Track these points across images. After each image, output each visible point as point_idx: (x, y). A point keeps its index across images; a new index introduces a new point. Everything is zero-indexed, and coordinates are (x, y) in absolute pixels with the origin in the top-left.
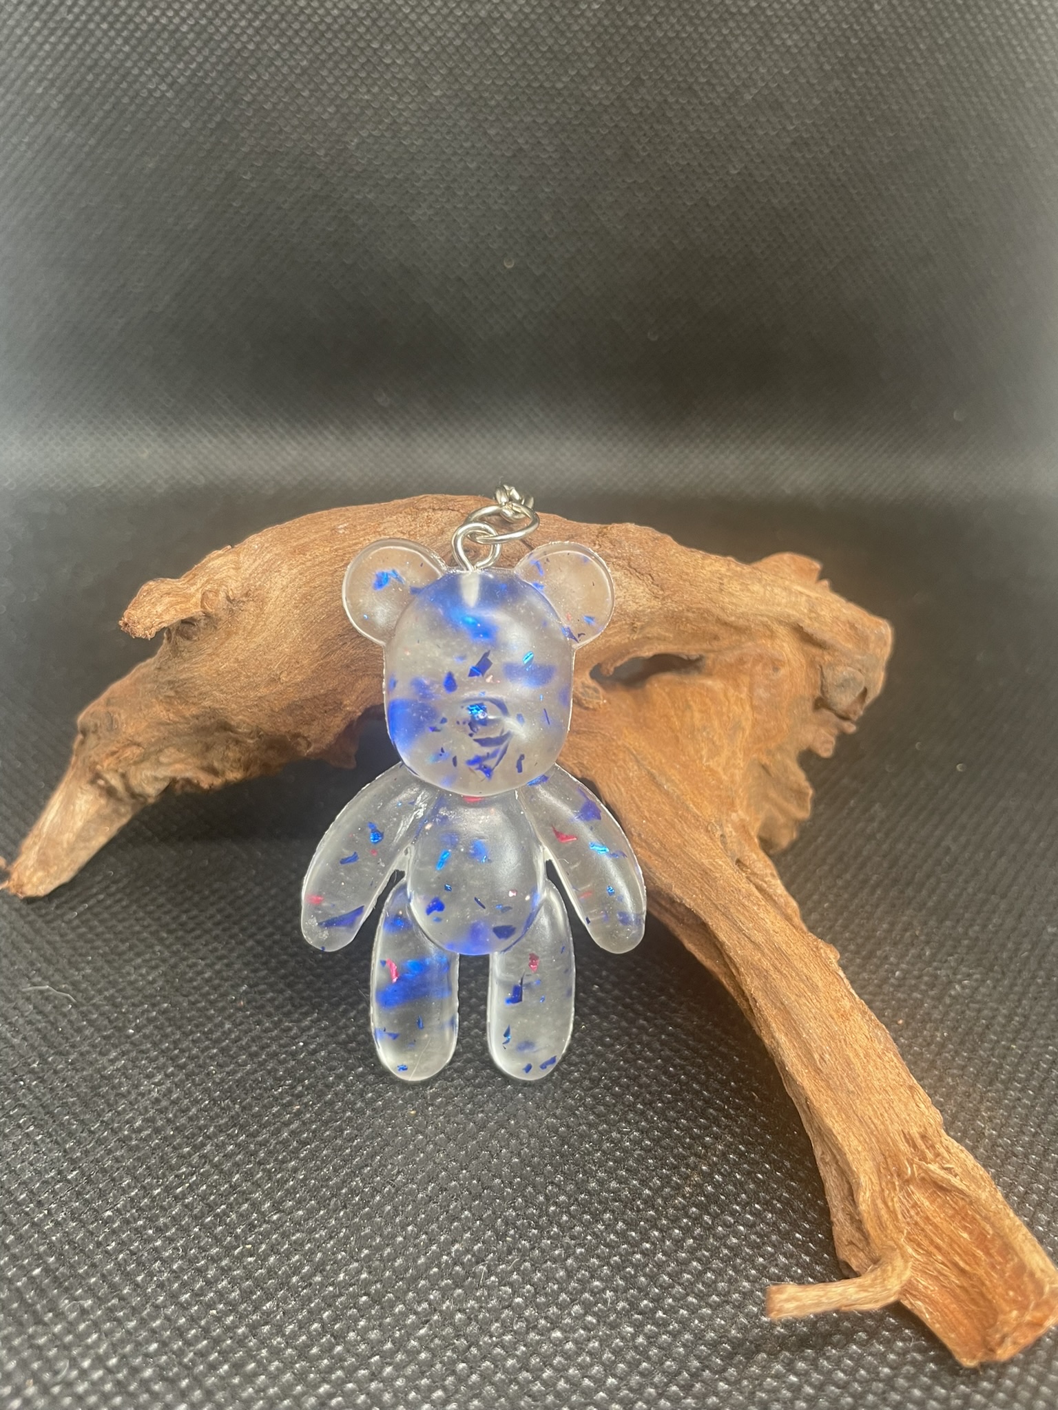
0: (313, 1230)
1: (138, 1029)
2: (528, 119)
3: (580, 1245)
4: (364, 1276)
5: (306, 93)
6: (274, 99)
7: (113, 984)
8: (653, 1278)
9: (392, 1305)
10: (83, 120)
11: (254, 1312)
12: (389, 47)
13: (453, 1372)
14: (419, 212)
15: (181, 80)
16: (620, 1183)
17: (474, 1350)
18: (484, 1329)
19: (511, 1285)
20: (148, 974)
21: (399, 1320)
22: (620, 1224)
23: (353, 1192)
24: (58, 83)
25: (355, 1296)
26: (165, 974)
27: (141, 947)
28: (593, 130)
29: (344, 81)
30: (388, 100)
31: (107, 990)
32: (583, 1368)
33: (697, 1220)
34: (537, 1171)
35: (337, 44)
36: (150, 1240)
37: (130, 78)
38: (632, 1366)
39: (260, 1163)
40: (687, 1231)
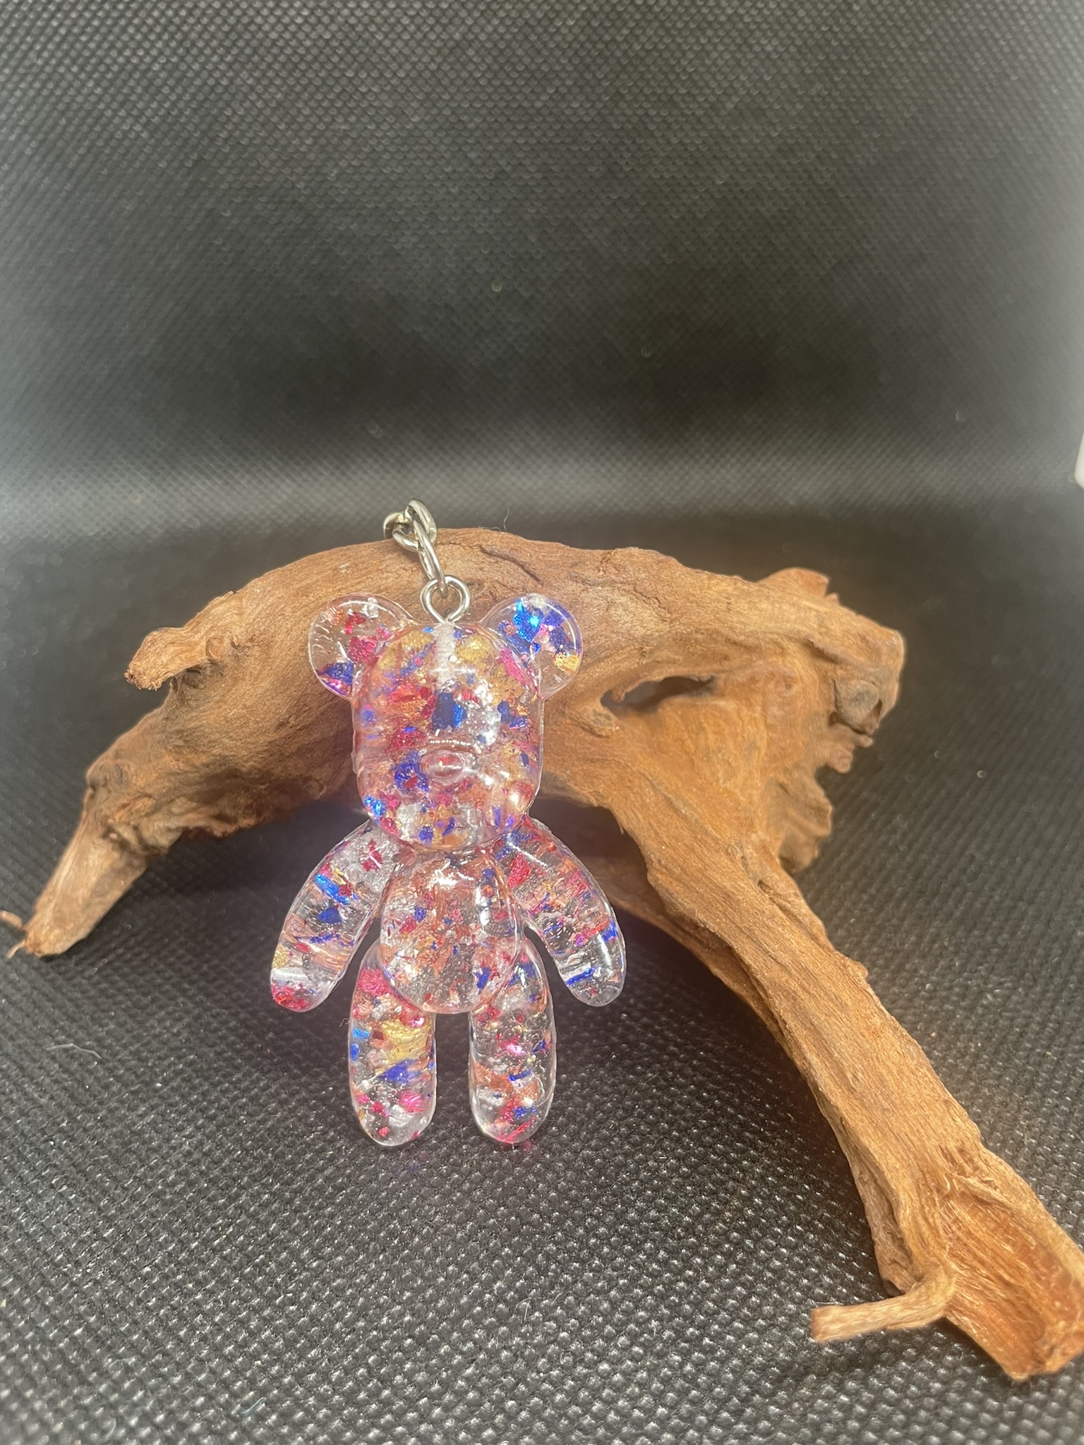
0: (354, 1275)
1: (165, 1082)
2: (509, 140)
3: (623, 1277)
4: (407, 1318)
5: (282, 127)
6: (251, 134)
7: (138, 1038)
8: (697, 1305)
9: (437, 1346)
10: (59, 165)
11: (299, 1360)
12: (363, 75)
13: (503, 1410)
14: (403, 240)
15: (156, 120)
16: (659, 1212)
17: (522, 1387)
18: (531, 1363)
19: (556, 1319)
20: (172, 1026)
21: (445, 1359)
22: (662, 1253)
23: (392, 1234)
24: (31, 130)
25: (399, 1340)
26: (189, 1026)
27: (164, 1000)
28: (574, 148)
29: (320, 112)
30: (366, 128)
31: (132, 1044)
32: (633, 1399)
33: (738, 1245)
34: (575, 1202)
35: (310, 75)
36: (191, 1294)
37: (104, 120)
38: (683, 1393)
39: (296, 1211)
40: (729, 1256)
